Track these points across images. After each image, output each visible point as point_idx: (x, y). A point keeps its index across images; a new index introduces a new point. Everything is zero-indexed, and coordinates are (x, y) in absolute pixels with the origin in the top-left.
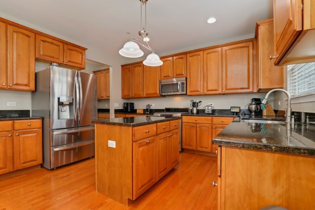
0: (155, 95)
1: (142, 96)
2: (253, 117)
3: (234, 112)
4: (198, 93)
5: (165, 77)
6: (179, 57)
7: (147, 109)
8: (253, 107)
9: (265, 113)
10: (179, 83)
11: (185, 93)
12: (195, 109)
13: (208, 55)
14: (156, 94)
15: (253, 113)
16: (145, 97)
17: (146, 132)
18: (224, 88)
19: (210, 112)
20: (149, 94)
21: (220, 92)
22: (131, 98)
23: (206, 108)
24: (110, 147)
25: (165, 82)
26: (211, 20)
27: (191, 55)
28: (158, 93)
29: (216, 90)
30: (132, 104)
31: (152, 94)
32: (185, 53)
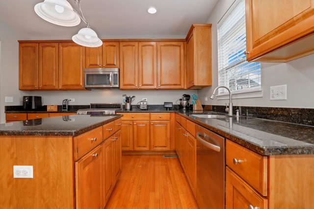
0: (77, 88)
1: (57, 87)
2: (185, 111)
3: (167, 108)
4: (133, 87)
5: (91, 65)
6: (111, 43)
7: (64, 106)
8: (185, 103)
9: (195, 108)
10: (111, 75)
11: (117, 86)
12: (128, 105)
13: (144, 47)
14: (79, 85)
15: (185, 108)
16: (61, 90)
17: (92, 141)
18: (159, 83)
19: (146, 108)
20: (67, 85)
21: (155, 87)
22: (37, 90)
23: (142, 103)
24: (17, 179)
25: (92, 71)
26: (152, 11)
27: (125, 44)
28: (81, 84)
29: (152, 85)
30: (38, 99)
31: (73, 85)
32: (118, 41)
